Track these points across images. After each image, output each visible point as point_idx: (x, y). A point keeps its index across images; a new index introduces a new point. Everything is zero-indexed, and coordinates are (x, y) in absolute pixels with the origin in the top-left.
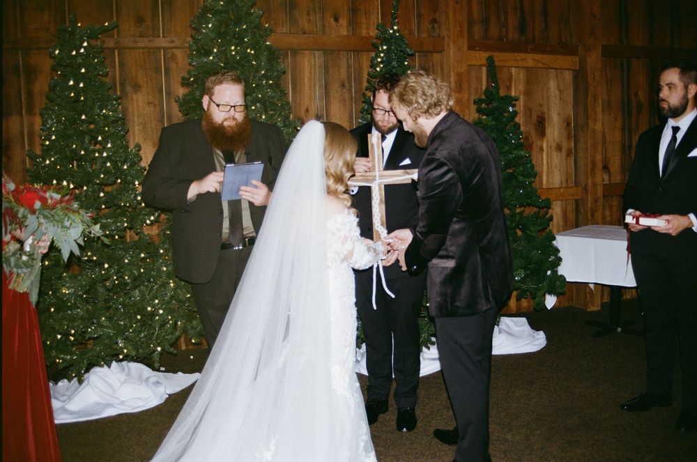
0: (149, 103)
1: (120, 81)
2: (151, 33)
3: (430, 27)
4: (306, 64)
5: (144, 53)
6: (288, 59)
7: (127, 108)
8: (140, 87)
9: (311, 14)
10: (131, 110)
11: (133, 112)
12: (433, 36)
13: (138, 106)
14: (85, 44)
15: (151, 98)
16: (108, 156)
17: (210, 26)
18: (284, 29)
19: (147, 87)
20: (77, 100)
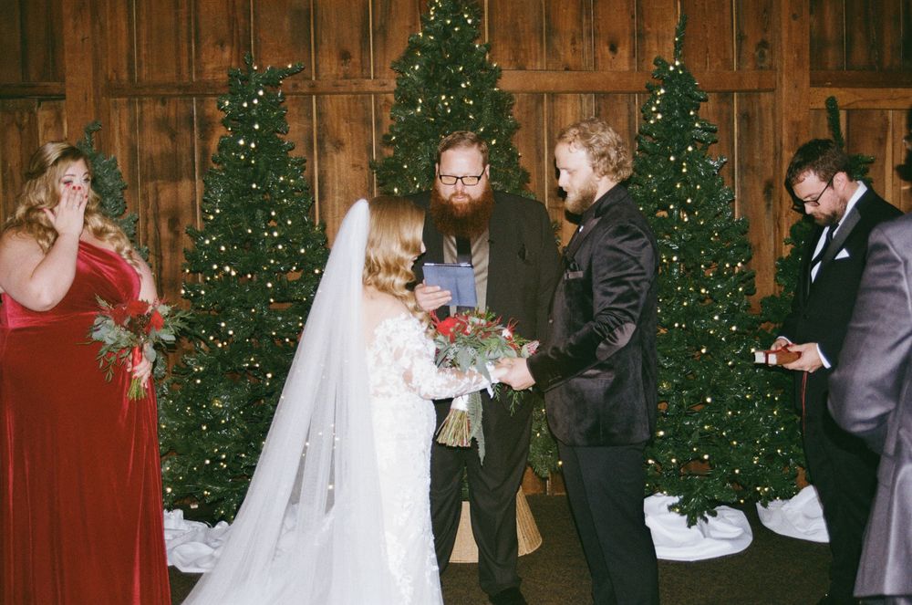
0: (354, 166)
1: (318, 136)
2: (358, 72)
3: (757, 54)
4: (569, 111)
5: (349, 99)
6: (543, 105)
7: (325, 171)
8: (342, 144)
9: (577, 42)
10: (330, 175)
11: (333, 176)
12: (762, 68)
13: (339, 170)
14: (261, 93)
15: (357, 159)
16: (280, 237)
17: (417, 67)
18: (539, 64)
19: (352, 144)
20: (248, 164)
